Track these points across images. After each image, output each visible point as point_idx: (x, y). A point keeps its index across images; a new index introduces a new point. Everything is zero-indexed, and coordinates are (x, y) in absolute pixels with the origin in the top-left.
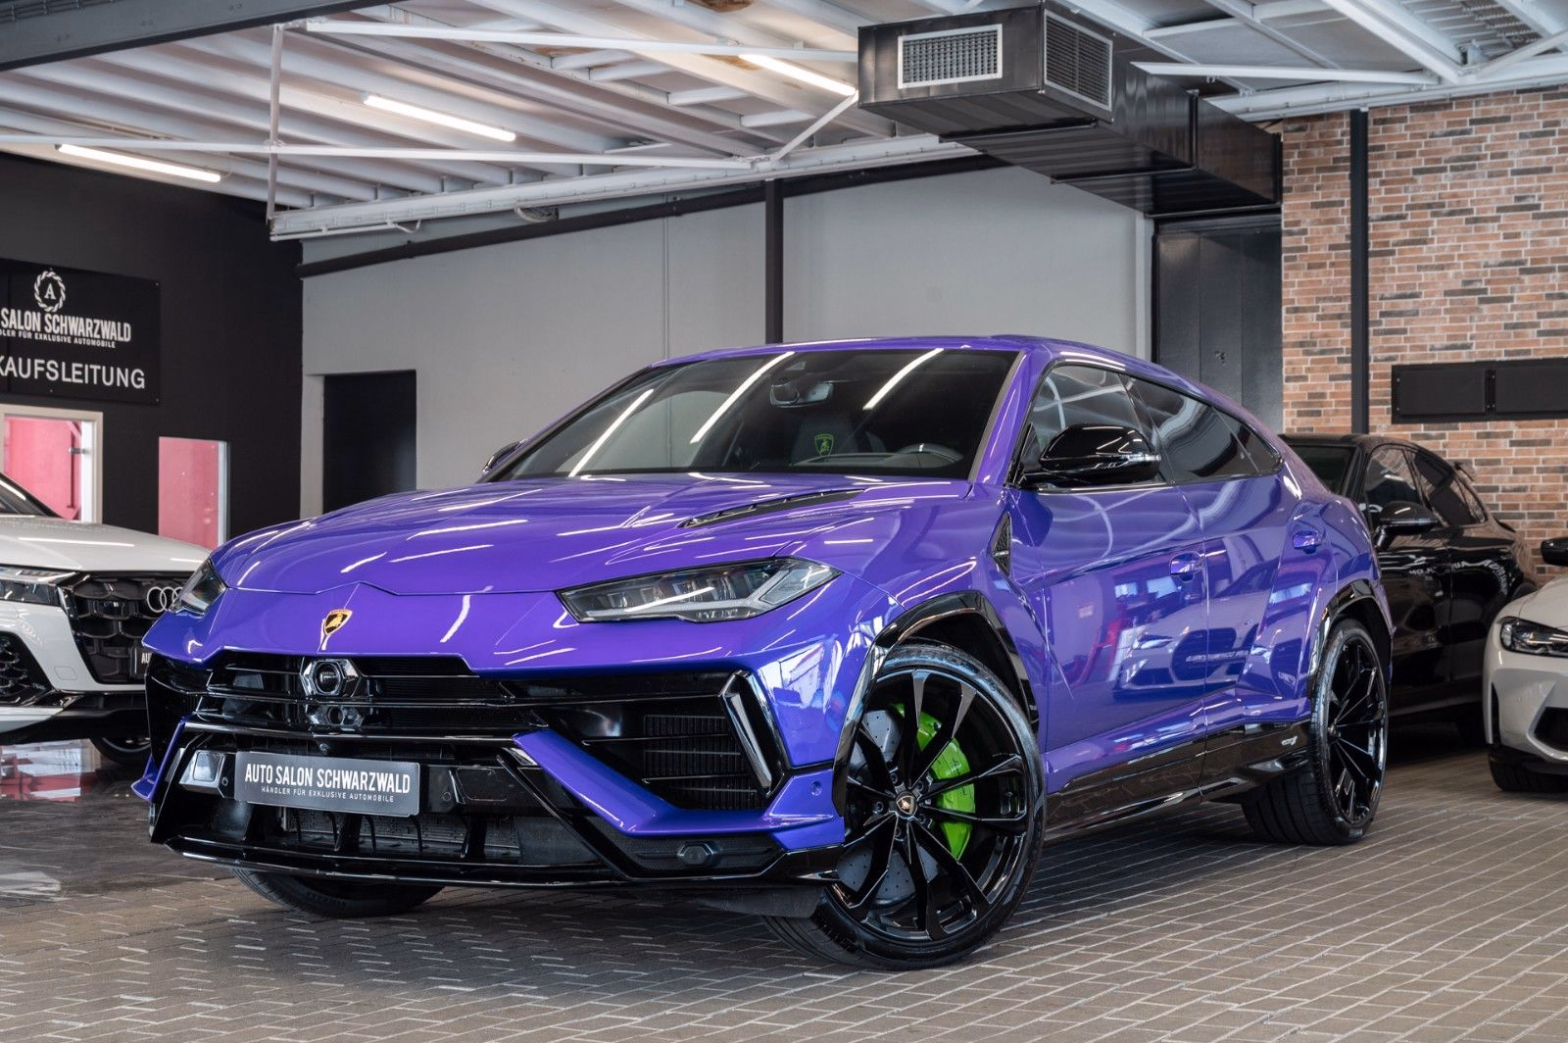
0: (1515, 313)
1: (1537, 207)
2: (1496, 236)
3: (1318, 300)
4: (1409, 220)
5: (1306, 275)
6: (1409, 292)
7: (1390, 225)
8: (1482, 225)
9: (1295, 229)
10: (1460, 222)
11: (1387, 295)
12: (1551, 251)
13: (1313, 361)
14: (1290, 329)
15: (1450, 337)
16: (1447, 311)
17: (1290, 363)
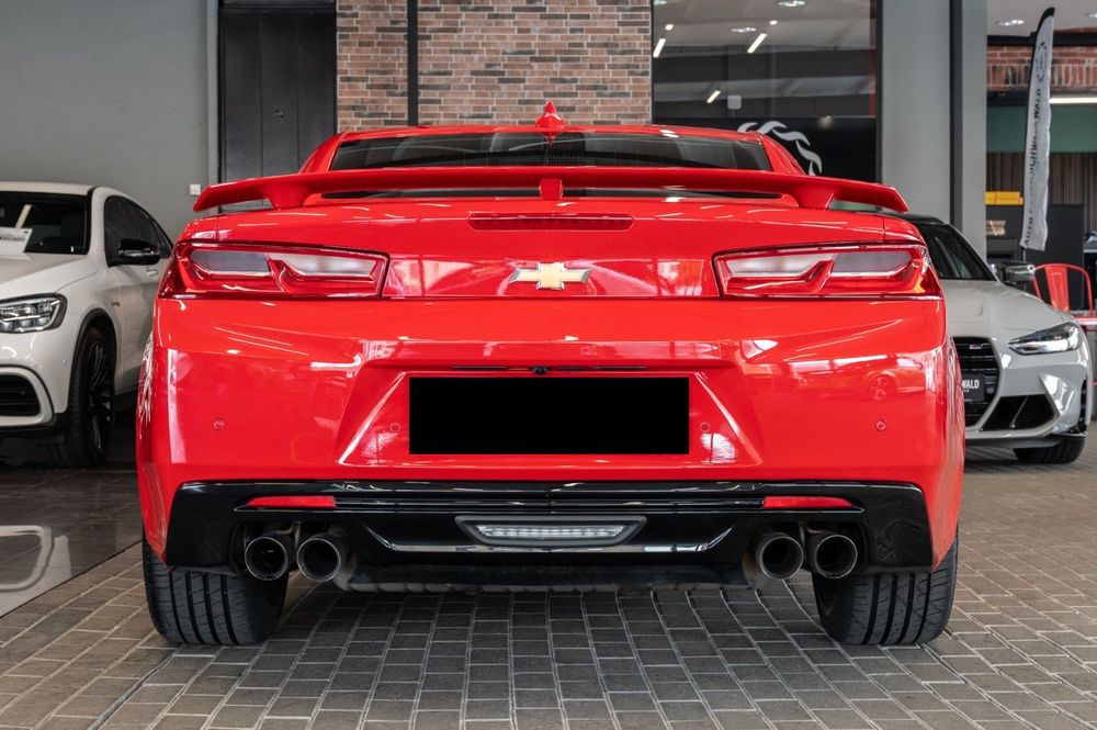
0: (527, 92)
1: (544, 9)
2: (512, 30)
3: (368, 72)
4: (442, 12)
5: (357, 51)
6: (442, 70)
7: (428, 16)
8: (500, 20)
9: (348, 12)
10: (483, 16)
11: (425, 71)
12: (554, 45)
13: (363, 123)
14: (344, 96)
15: (475, 108)
16: (473, 87)
17: (344, 123)
